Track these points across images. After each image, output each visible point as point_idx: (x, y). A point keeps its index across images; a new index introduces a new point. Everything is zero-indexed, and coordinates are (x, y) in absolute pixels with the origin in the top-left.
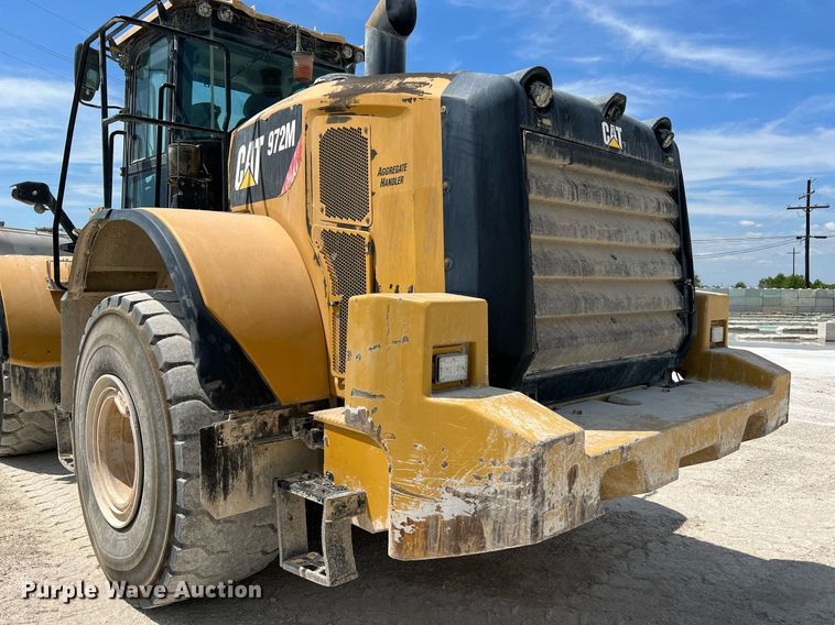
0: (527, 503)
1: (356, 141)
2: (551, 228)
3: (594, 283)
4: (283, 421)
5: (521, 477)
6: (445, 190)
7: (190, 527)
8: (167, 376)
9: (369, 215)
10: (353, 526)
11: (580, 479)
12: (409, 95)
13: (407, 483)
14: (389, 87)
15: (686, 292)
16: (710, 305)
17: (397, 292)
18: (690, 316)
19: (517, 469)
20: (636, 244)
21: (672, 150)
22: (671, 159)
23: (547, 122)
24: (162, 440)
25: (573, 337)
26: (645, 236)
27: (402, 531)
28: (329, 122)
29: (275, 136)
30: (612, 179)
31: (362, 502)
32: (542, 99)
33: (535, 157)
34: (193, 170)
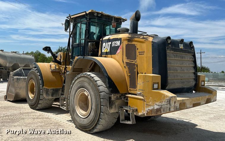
0: (168, 106)
1: (134, 46)
2: (171, 63)
3: (178, 73)
4: (120, 96)
5: (167, 102)
6: (152, 57)
7: (103, 115)
8: (99, 88)
9: (136, 60)
10: (135, 115)
11: (176, 103)
12: (145, 40)
13: (149, 104)
14: (141, 37)
15: (196, 75)
16: (201, 77)
17: (142, 74)
18: (196, 79)
19: (167, 101)
20: (186, 66)
21: (193, 47)
22: (192, 49)
23: (170, 46)
24: (98, 100)
25: (174, 82)
26: (188, 64)
27: (148, 111)
28: (128, 42)
29: (114, 43)
30: (181, 54)
31: (137, 110)
32: (169, 42)
33: (168, 51)
34: (94, 48)
